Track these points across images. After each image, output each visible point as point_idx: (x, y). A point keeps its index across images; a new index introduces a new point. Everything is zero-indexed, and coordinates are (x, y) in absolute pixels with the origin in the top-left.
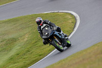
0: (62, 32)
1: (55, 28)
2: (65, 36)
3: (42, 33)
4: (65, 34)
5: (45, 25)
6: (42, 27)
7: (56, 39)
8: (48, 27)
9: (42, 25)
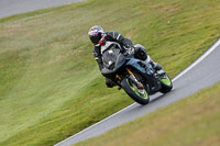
0: (149, 59)
1: (130, 51)
2: (157, 69)
3: (101, 63)
4: (156, 64)
5: (109, 43)
6: (103, 49)
7: (133, 77)
8: (117, 47)
9: (104, 44)
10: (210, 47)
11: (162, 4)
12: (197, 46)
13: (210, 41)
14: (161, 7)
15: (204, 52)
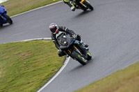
10: (51, 78)
11: (21, 51)
12: (43, 77)
13: (51, 74)
14: (19, 53)
15: (48, 81)
